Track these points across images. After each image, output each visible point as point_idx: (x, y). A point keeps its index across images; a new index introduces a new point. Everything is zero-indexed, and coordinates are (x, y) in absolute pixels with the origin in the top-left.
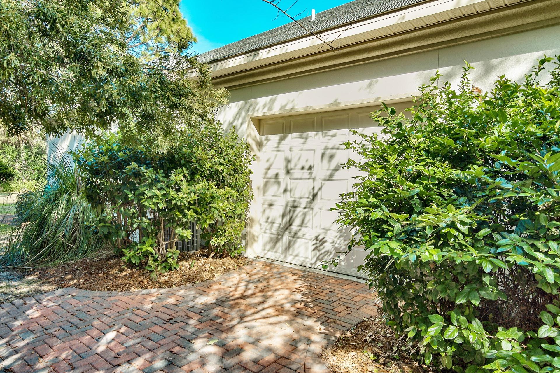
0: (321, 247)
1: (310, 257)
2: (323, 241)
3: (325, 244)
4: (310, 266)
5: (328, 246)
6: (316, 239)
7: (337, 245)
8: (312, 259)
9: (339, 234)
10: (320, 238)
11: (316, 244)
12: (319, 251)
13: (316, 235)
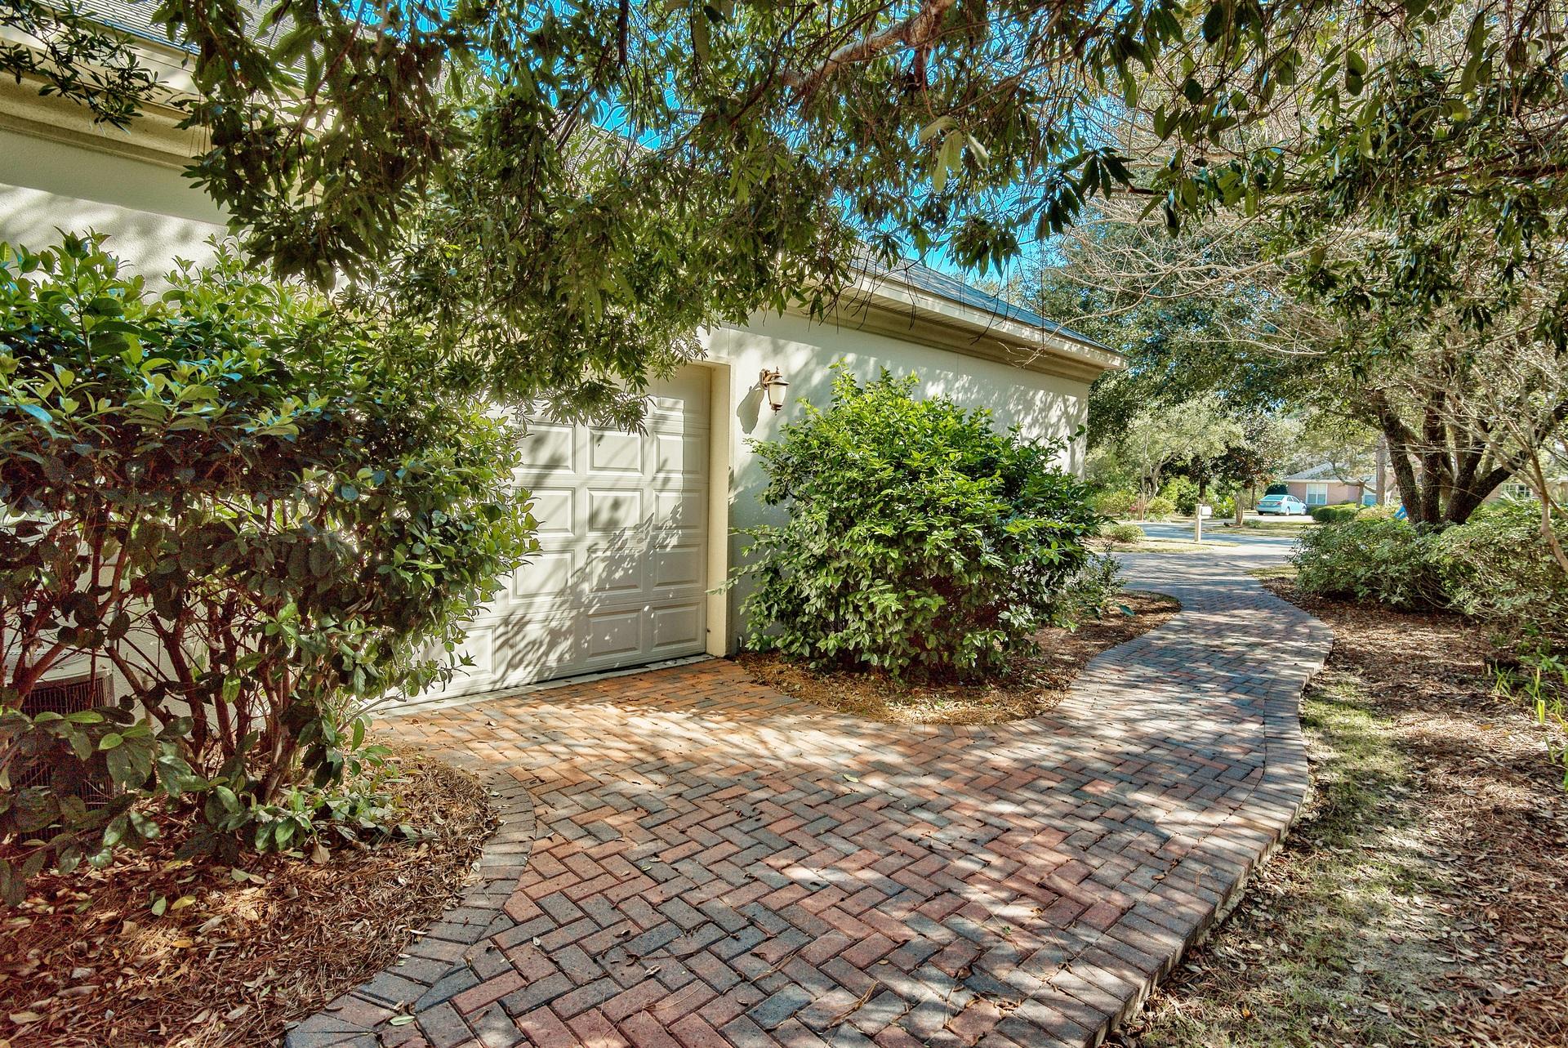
0: (519, 637)
1: (490, 668)
2: (522, 624)
3: (529, 628)
4: (489, 688)
5: (534, 631)
6: (506, 622)
7: (553, 624)
8: (494, 671)
9: (559, 600)
10: (515, 618)
11: (506, 633)
12: (512, 647)
13: (505, 613)
